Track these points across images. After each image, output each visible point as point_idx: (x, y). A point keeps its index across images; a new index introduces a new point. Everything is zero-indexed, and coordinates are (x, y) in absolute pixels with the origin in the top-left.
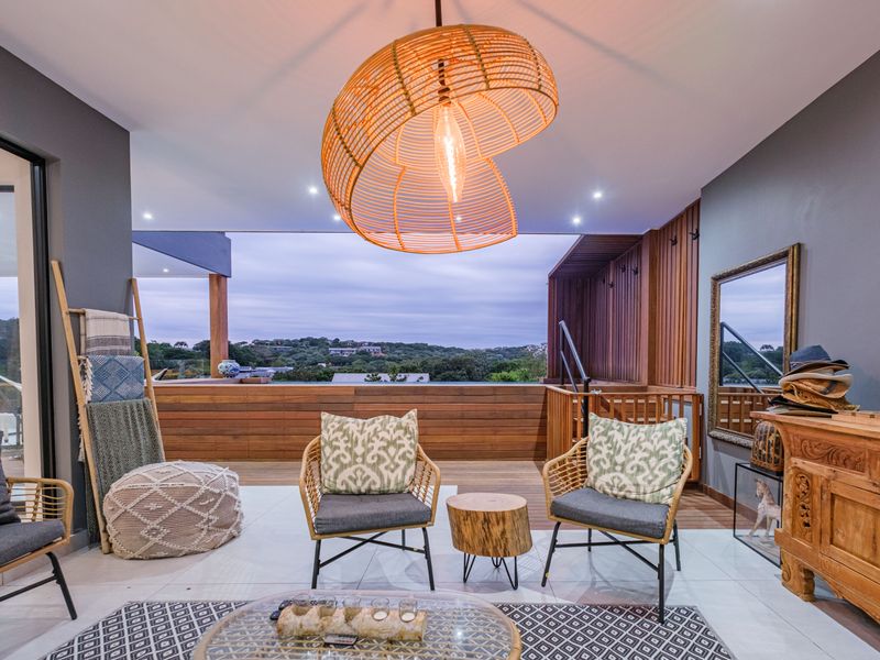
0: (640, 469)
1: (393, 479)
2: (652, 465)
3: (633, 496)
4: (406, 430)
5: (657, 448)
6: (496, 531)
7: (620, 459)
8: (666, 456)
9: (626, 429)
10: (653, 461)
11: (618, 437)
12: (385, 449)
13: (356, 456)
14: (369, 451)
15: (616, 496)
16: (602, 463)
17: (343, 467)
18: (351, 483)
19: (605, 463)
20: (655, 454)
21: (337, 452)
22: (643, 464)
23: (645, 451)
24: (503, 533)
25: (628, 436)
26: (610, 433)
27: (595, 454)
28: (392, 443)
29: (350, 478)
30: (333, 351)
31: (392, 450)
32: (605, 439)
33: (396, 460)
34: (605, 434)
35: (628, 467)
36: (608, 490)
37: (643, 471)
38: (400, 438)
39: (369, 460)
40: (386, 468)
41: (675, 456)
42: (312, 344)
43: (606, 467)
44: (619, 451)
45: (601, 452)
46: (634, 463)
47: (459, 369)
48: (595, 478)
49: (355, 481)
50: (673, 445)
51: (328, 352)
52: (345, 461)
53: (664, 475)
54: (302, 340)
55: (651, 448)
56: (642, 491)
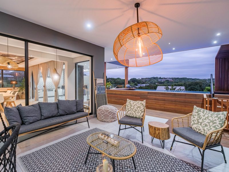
0: (206, 125)
1: (138, 115)
2: (211, 125)
3: (203, 133)
4: (142, 104)
5: (213, 120)
6: (157, 132)
7: (200, 121)
8: (216, 123)
9: (205, 112)
10: (211, 124)
11: (202, 114)
12: (137, 108)
13: (131, 109)
14: (134, 108)
15: (198, 132)
16: (195, 121)
17: (129, 111)
18: (130, 114)
19: (196, 121)
20: (212, 121)
21: (128, 107)
22: (207, 124)
23: (209, 120)
24: (159, 133)
25: (205, 115)
26: (199, 113)
27: (193, 118)
28: (139, 107)
29: (130, 113)
30: (159, 80)
31: (139, 109)
32: (197, 114)
33: (139, 111)
34: (197, 112)
35: (203, 124)
36: (195, 130)
37: (207, 126)
38: (141, 106)
39: (134, 110)
40: (137, 112)
41: (219, 124)
42: (154, 79)
43: (196, 122)
44: (201, 118)
45: (195, 118)
46: (205, 123)
47: (197, 85)
48: (192, 125)
49: (131, 114)
50: (219, 120)
51: (158, 80)
52: (129, 110)
53: (214, 129)
54: (152, 78)
55: (211, 119)
56: (206, 132)
